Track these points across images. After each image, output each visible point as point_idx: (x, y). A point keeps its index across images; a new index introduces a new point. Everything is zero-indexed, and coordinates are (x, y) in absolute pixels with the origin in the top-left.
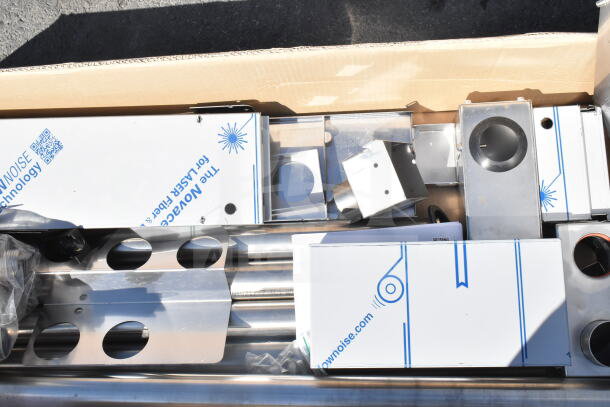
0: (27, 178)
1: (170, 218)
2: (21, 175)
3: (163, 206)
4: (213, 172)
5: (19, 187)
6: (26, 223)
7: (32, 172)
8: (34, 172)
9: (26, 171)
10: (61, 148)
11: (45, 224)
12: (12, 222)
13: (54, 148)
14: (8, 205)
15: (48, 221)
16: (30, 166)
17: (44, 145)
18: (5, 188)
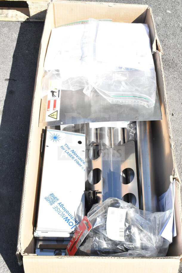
0: (64, 208)
1: (82, 161)
2: (63, 211)
3: (78, 163)
4: (66, 145)
5: (67, 212)
6: (82, 211)
7: (61, 206)
8: (61, 205)
9: (61, 209)
10: (53, 194)
11: (83, 204)
12: (81, 217)
13: (52, 196)
14: (74, 217)
15: (82, 203)
16: (59, 207)
17: (51, 200)
18: (67, 218)
